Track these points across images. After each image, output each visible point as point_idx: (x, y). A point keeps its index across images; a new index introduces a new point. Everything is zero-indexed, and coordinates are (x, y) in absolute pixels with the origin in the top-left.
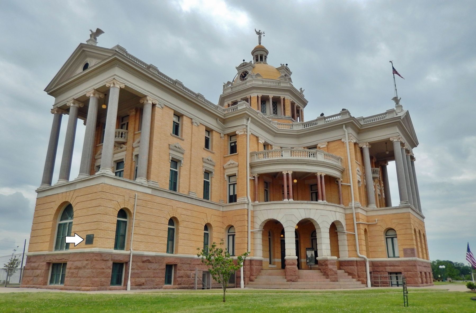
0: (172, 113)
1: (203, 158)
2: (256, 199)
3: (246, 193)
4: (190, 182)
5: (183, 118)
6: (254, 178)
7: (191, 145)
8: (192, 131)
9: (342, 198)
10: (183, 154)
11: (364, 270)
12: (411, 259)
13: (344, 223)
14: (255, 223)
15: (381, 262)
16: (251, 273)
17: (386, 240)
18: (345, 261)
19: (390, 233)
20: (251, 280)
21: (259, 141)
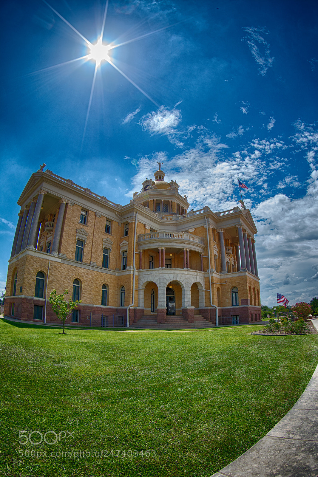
0: (80, 209)
1: (103, 239)
2: (141, 267)
3: (132, 263)
4: (91, 255)
5: (89, 212)
6: (139, 253)
7: (94, 230)
8: (95, 221)
9: (203, 266)
10: (87, 236)
11: (215, 315)
12: (245, 306)
13: (203, 284)
14: (139, 284)
15: (227, 309)
16: (134, 318)
17: (231, 294)
18: (202, 310)
19: (235, 290)
20: (134, 322)
21: (146, 228)
